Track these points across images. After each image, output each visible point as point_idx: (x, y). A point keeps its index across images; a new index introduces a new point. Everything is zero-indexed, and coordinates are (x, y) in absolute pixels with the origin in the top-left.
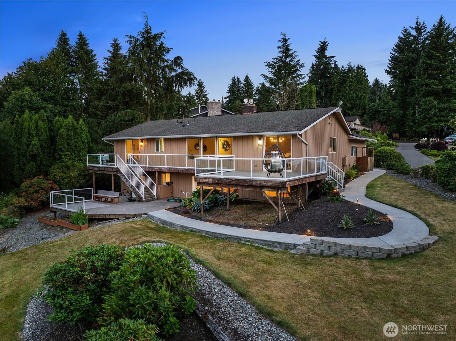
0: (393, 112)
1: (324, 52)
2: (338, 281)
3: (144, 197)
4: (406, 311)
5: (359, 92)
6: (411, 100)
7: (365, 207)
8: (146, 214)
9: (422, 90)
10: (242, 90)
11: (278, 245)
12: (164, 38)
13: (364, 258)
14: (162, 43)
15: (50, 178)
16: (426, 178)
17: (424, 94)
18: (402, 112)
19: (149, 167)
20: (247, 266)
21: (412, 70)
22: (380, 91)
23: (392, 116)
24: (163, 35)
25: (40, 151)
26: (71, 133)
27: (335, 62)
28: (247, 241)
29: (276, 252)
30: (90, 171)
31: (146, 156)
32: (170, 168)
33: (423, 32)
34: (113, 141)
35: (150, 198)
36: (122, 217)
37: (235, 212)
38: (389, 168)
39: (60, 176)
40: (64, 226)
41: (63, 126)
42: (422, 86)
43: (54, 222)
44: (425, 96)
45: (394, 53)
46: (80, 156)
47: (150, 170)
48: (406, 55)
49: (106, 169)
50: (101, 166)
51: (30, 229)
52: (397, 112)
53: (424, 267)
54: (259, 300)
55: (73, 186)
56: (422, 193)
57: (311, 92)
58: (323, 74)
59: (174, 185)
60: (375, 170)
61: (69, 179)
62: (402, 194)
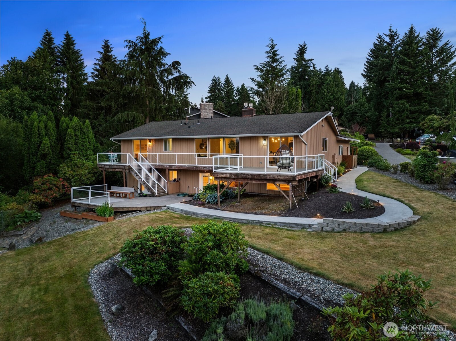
0: (369, 113)
1: (303, 55)
2: (351, 247)
3: (156, 192)
4: (404, 262)
5: (336, 94)
6: (385, 102)
7: (359, 196)
8: (165, 206)
9: (395, 94)
10: (223, 90)
11: (296, 226)
12: (161, 42)
13: (367, 232)
14: (161, 48)
15: (60, 176)
16: (405, 173)
17: (397, 97)
18: (377, 114)
19: (159, 165)
20: (276, 241)
21: (386, 74)
22: (356, 93)
23: (368, 118)
24: (161, 40)
25: (50, 151)
26: (78, 133)
27: (314, 65)
28: (268, 224)
29: (295, 231)
30: (100, 169)
31: (156, 155)
32: (180, 166)
33: (396, 39)
34: (119, 141)
35: (162, 194)
36: (143, 209)
37: (246, 203)
38: (371, 165)
39: (69, 174)
40: (89, 218)
41: (70, 126)
42: (396, 90)
43: (78, 216)
44: (398, 99)
45: (369, 58)
46: (87, 155)
47: (161, 168)
48: (381, 61)
49: (118, 167)
50: (112, 164)
51: (55, 222)
52: (372, 114)
53: (412, 236)
54: (296, 261)
55: (83, 183)
56: (404, 185)
57: (297, 96)
58: (302, 75)
59: (181, 182)
60: (359, 168)
61: (79, 177)
62: (387, 186)
